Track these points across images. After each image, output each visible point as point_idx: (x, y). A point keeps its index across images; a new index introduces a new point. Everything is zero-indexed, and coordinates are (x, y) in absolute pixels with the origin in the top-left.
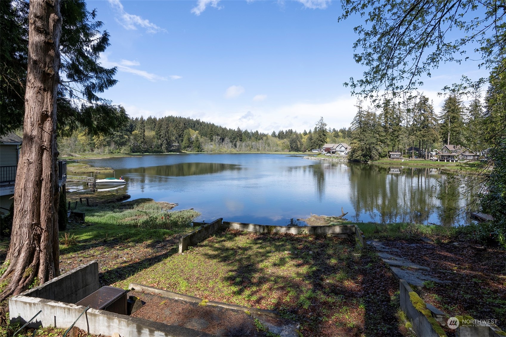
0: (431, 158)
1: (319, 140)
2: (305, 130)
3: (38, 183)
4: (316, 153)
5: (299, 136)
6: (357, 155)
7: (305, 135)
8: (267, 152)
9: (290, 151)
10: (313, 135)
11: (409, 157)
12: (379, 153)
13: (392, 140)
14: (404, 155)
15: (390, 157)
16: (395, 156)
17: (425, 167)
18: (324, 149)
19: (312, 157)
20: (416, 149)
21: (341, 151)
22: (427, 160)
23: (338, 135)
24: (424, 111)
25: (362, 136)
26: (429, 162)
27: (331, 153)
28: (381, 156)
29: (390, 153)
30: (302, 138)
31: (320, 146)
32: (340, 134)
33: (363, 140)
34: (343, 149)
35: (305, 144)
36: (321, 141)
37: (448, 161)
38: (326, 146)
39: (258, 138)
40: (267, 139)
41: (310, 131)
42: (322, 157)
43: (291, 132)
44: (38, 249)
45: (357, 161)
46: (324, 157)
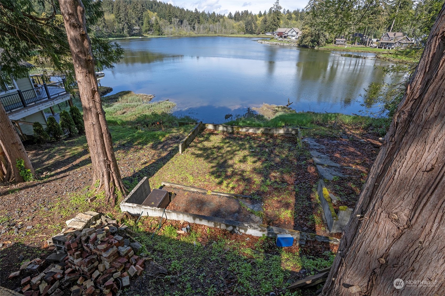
0: (372, 45)
1: (273, 24)
2: (260, 12)
3: (101, 136)
4: (269, 35)
5: (254, 18)
6: (306, 41)
7: (259, 17)
8: (224, 35)
9: (245, 34)
10: (267, 17)
11: (352, 43)
12: (326, 39)
14: (348, 42)
15: (335, 43)
16: (340, 42)
18: (277, 33)
19: (266, 42)
20: (361, 36)
21: (292, 36)
22: (367, 46)
23: (291, 17)
25: (313, 22)
26: (369, 49)
27: (283, 37)
28: (328, 42)
29: (337, 39)
30: (257, 20)
31: (273, 30)
32: (293, 16)
33: (314, 26)
34: (294, 33)
35: (259, 27)
36: (275, 25)
37: (385, 48)
38: (279, 30)
39: (215, 20)
40: (224, 21)
41: (265, 12)
42: (275, 41)
43: (246, 12)
44: (111, 172)
45: (305, 47)
46: (276, 42)
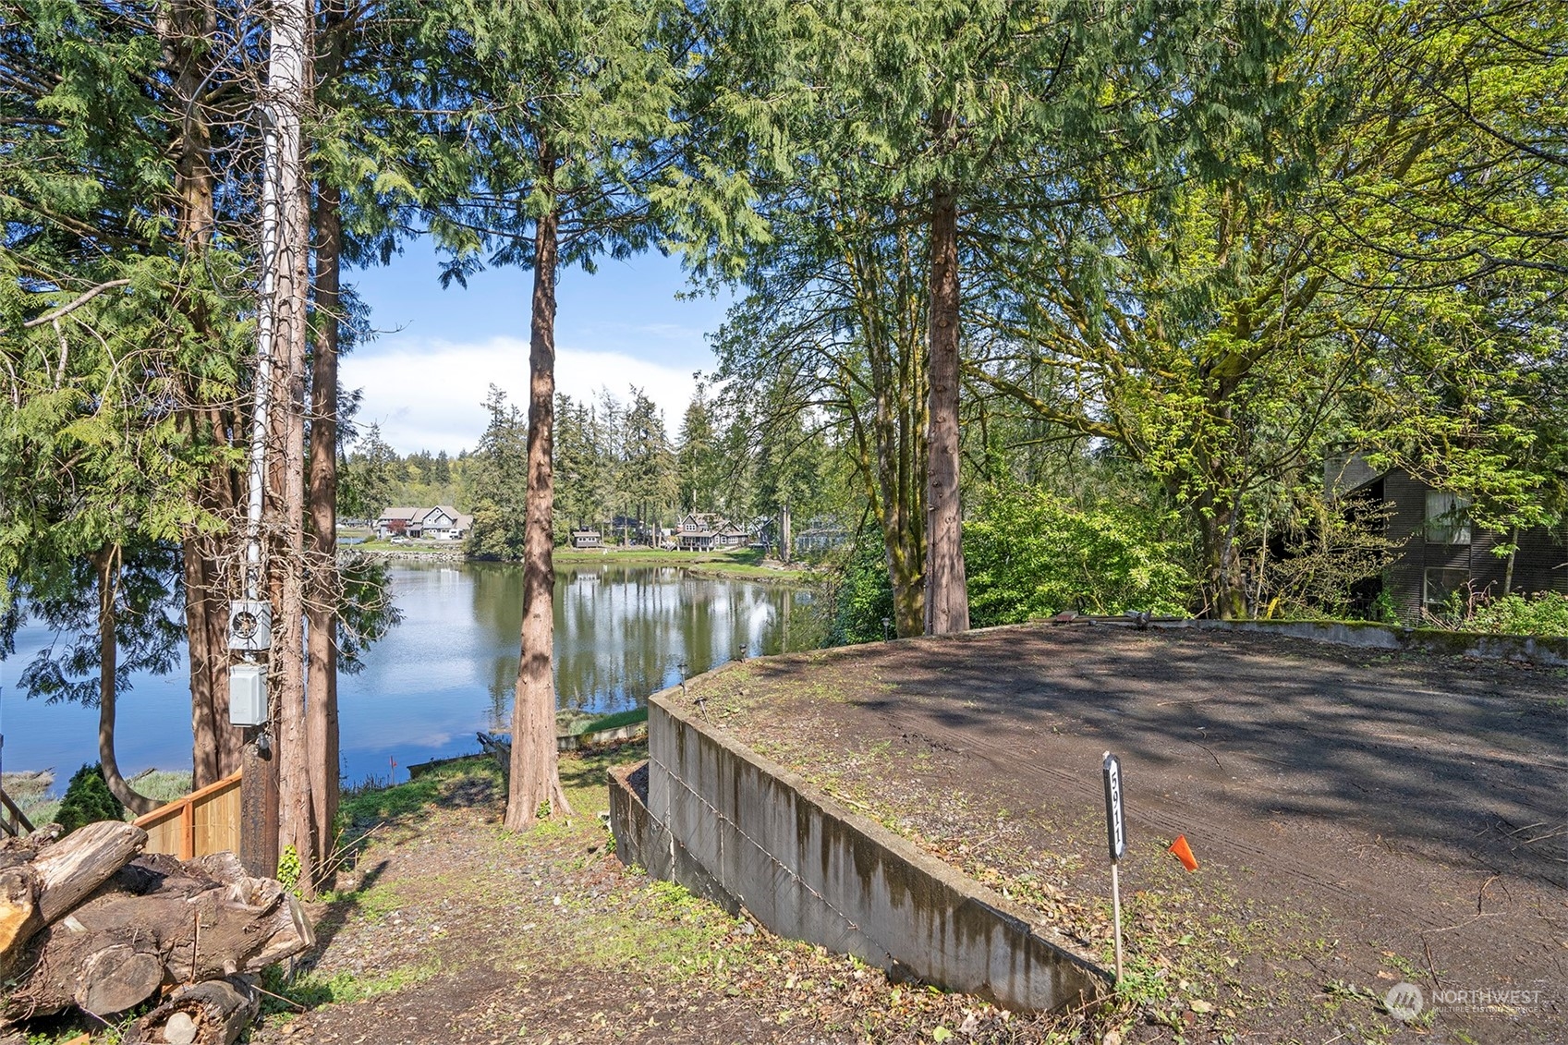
0: (664, 543)
1: (365, 496)
6: (492, 542)
11: (618, 543)
13: (578, 500)
14: (607, 538)
15: (574, 544)
16: (587, 540)
17: (652, 564)
18: (385, 522)
20: (633, 523)
21: (440, 530)
22: (655, 547)
24: (646, 432)
25: (504, 490)
26: (661, 554)
27: (408, 533)
29: (576, 534)
31: (367, 514)
32: (412, 469)
33: (509, 501)
34: (445, 522)
36: (372, 499)
37: (696, 549)
38: (391, 513)
42: (381, 549)
45: (491, 559)
46: (389, 549)
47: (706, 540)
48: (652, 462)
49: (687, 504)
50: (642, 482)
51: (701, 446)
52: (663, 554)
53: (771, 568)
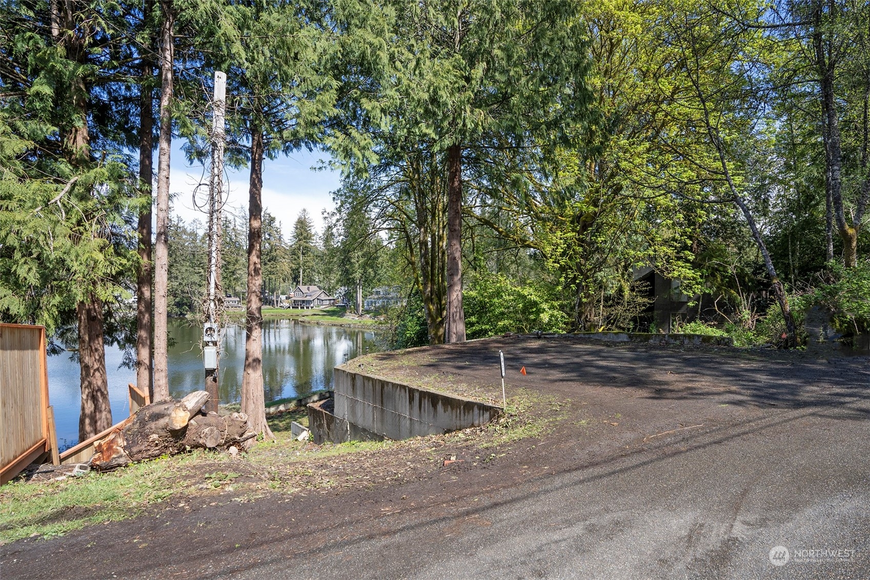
0: (282, 304)
16: (231, 303)
17: (272, 318)
22: (276, 307)
24: (269, 235)
26: (280, 311)
37: (302, 308)
47: (309, 302)
48: (274, 254)
49: (296, 279)
50: (267, 267)
51: (305, 244)
52: (282, 311)
53: (350, 319)
